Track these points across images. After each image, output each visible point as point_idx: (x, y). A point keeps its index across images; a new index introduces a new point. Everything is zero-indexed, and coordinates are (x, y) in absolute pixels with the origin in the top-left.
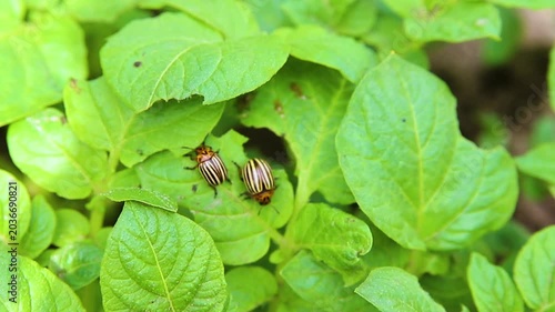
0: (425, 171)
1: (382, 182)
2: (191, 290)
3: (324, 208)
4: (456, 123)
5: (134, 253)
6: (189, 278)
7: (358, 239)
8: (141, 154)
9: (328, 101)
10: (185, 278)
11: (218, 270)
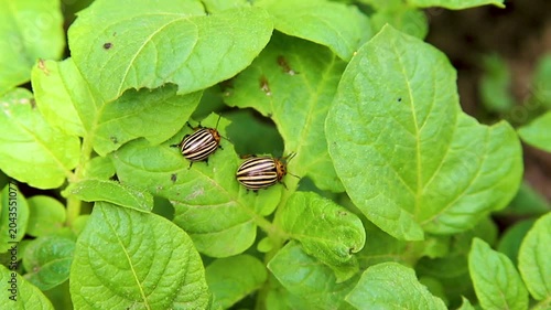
0: (422, 152)
1: (376, 168)
2: (169, 295)
3: (314, 197)
4: (457, 97)
5: (106, 259)
6: (167, 283)
7: (349, 235)
8: (116, 142)
9: (318, 77)
10: (162, 282)
11: (198, 272)
